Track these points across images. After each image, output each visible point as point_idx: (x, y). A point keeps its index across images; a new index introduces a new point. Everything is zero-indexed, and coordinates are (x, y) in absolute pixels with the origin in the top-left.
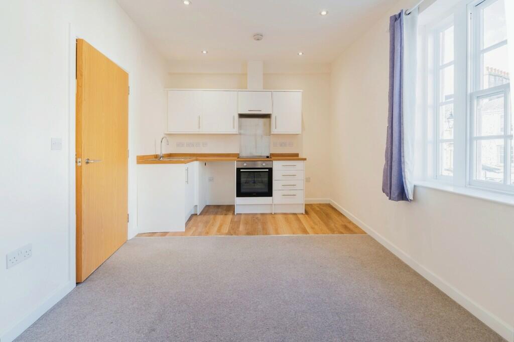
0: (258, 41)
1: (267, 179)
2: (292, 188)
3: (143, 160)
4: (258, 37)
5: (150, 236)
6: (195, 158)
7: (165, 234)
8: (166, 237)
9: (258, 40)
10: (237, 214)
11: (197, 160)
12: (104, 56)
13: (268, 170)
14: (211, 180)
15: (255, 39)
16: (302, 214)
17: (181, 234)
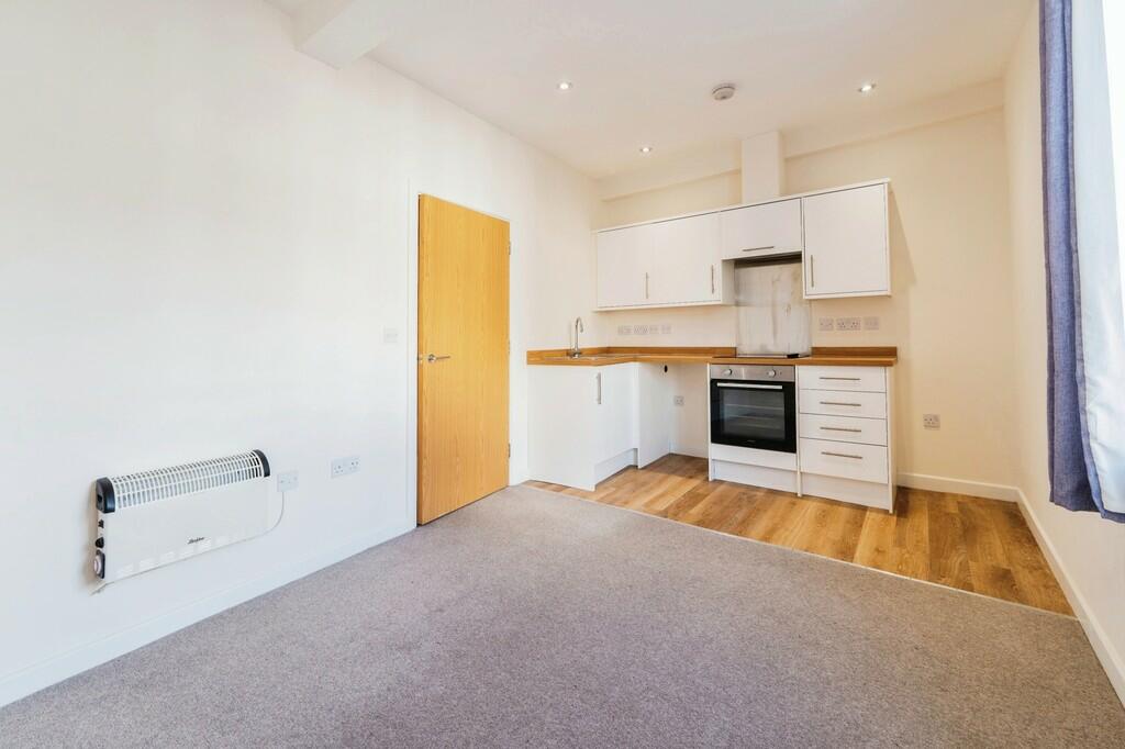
0: (724, 101)
1: (783, 409)
2: (850, 436)
3: (538, 358)
4: (724, 92)
5: (540, 487)
6: (631, 356)
7: (561, 488)
8: (561, 494)
9: (724, 98)
10: (715, 480)
11: (635, 360)
12: (459, 207)
13: (780, 387)
14: (680, 401)
15: (716, 99)
16: (886, 512)
17: (584, 494)
